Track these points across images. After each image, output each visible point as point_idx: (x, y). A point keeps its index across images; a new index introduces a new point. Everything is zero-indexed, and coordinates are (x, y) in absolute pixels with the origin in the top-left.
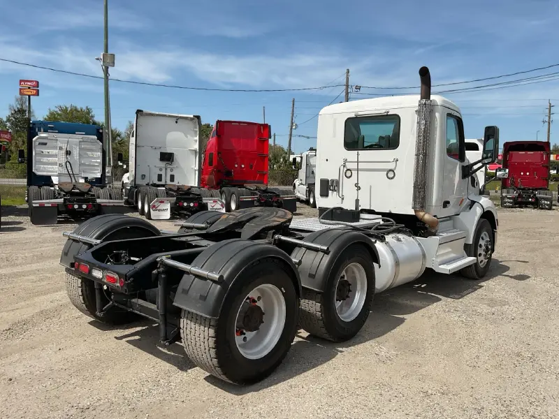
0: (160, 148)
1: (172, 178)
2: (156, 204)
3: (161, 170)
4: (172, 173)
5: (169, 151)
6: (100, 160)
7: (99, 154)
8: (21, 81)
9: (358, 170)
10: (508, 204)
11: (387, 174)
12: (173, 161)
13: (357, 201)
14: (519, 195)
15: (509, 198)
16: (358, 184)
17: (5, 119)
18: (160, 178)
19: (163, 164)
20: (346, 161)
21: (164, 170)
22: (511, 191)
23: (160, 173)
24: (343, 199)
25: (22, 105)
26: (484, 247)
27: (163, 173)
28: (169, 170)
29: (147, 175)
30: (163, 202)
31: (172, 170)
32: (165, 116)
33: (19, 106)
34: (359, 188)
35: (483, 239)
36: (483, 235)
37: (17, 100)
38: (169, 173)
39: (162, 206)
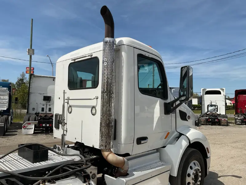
0: (44, 94)
1: (50, 110)
2: (26, 125)
3: (43, 105)
4: (50, 107)
5: (48, 95)
6: (7, 101)
7: (7, 97)
8: (27, 68)
10: (238, 123)
11: (92, 111)
12: (50, 100)
14: (244, 118)
15: (239, 120)
17: (15, 83)
18: (43, 109)
19: (44, 102)
21: (45, 105)
22: (240, 115)
23: (43, 107)
25: (23, 77)
26: (192, 176)
27: (45, 107)
28: (48, 105)
29: (36, 108)
30: (30, 124)
31: (50, 105)
32: (47, 77)
33: (21, 78)
35: (191, 168)
36: (192, 164)
37: (21, 75)
38: (48, 107)
39: (29, 126)
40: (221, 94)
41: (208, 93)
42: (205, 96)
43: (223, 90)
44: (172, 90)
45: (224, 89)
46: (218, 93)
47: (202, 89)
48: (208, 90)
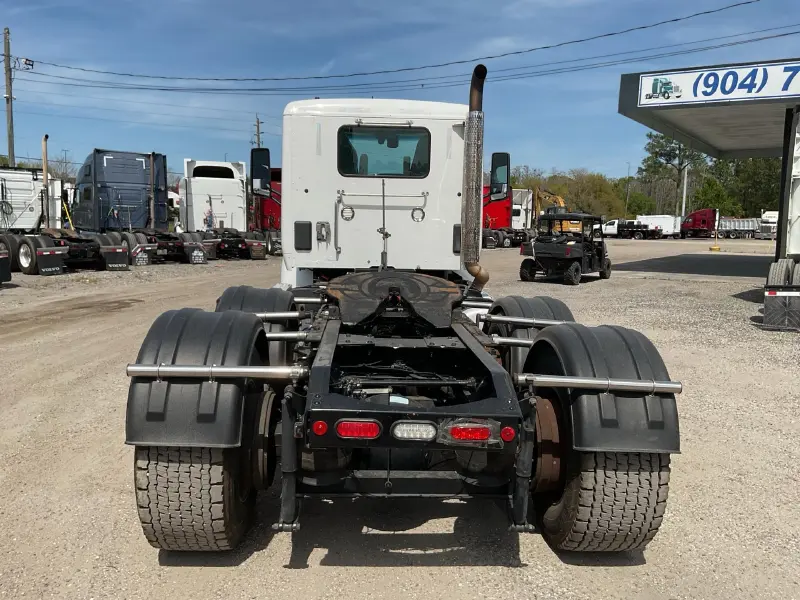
9: (384, 208)
11: (412, 214)
13: (384, 255)
16: (384, 228)
20: (341, 193)
24: (339, 253)
34: (386, 235)
40: (232, 177)
41: (201, 172)
42: (192, 179)
43: (238, 166)
44: (105, 157)
45: (244, 163)
46: (226, 173)
47: (186, 160)
48: (199, 164)
